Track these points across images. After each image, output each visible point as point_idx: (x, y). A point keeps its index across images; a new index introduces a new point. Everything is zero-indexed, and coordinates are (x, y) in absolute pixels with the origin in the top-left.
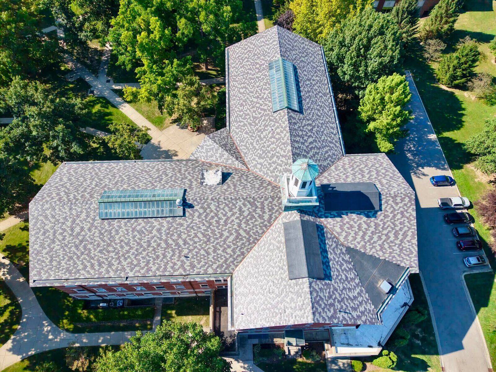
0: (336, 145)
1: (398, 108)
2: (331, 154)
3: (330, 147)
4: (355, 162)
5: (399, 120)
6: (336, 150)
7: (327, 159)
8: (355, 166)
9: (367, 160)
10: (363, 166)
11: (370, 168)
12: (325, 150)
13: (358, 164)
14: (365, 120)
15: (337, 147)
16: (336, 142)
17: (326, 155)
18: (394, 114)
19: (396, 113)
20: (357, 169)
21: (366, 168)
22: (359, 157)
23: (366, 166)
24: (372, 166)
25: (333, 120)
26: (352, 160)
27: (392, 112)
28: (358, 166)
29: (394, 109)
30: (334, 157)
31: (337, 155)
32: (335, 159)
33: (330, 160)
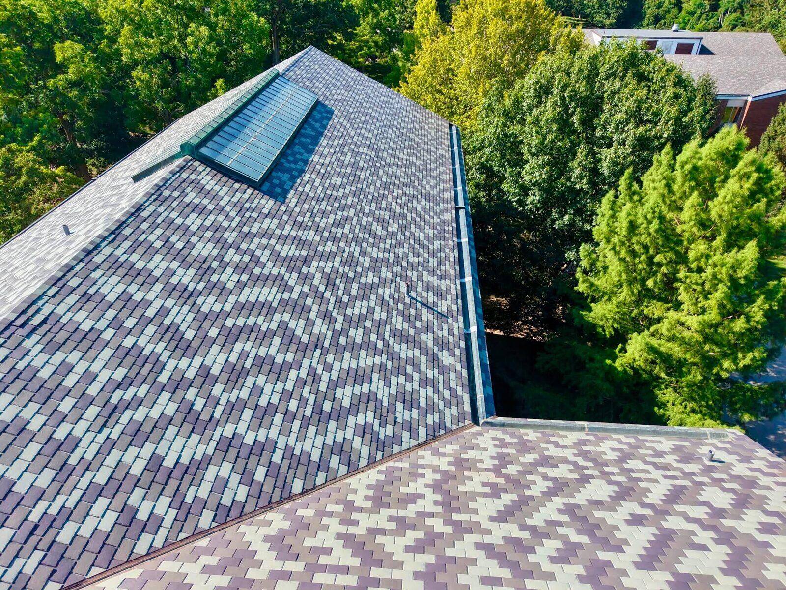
0: (434, 360)
1: (750, 251)
2: (383, 393)
3: (392, 355)
4: (545, 461)
5: (757, 310)
6: (425, 382)
7: (340, 415)
8: (538, 487)
9: (625, 457)
10: (599, 490)
11: (661, 513)
12: (348, 361)
13: (562, 472)
14: (609, 332)
15: (444, 370)
16: (442, 344)
17: (345, 395)
18: (733, 280)
19: (741, 274)
20: (551, 510)
21: (630, 507)
22: (573, 437)
23: (624, 494)
24: (675, 495)
25: (449, 268)
26: (525, 447)
27: (723, 273)
28: (559, 487)
29: (730, 258)
30: (402, 413)
31: (430, 408)
32: (409, 427)
33: (364, 430)
